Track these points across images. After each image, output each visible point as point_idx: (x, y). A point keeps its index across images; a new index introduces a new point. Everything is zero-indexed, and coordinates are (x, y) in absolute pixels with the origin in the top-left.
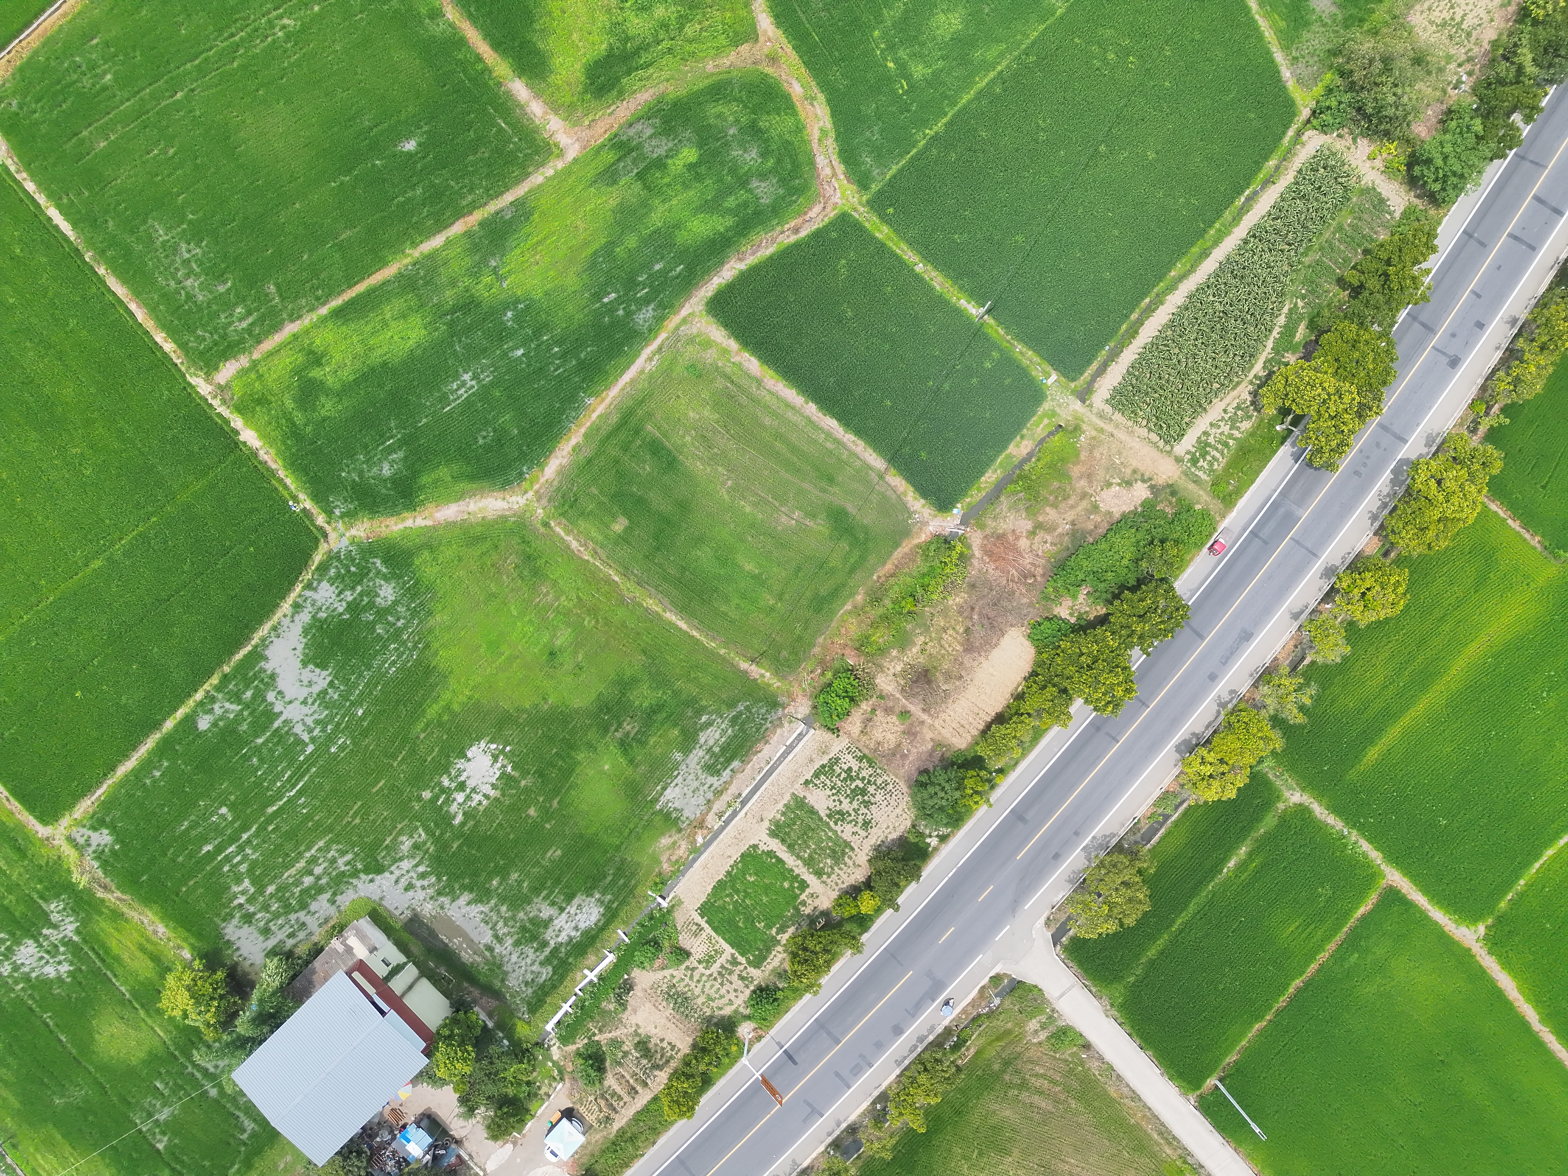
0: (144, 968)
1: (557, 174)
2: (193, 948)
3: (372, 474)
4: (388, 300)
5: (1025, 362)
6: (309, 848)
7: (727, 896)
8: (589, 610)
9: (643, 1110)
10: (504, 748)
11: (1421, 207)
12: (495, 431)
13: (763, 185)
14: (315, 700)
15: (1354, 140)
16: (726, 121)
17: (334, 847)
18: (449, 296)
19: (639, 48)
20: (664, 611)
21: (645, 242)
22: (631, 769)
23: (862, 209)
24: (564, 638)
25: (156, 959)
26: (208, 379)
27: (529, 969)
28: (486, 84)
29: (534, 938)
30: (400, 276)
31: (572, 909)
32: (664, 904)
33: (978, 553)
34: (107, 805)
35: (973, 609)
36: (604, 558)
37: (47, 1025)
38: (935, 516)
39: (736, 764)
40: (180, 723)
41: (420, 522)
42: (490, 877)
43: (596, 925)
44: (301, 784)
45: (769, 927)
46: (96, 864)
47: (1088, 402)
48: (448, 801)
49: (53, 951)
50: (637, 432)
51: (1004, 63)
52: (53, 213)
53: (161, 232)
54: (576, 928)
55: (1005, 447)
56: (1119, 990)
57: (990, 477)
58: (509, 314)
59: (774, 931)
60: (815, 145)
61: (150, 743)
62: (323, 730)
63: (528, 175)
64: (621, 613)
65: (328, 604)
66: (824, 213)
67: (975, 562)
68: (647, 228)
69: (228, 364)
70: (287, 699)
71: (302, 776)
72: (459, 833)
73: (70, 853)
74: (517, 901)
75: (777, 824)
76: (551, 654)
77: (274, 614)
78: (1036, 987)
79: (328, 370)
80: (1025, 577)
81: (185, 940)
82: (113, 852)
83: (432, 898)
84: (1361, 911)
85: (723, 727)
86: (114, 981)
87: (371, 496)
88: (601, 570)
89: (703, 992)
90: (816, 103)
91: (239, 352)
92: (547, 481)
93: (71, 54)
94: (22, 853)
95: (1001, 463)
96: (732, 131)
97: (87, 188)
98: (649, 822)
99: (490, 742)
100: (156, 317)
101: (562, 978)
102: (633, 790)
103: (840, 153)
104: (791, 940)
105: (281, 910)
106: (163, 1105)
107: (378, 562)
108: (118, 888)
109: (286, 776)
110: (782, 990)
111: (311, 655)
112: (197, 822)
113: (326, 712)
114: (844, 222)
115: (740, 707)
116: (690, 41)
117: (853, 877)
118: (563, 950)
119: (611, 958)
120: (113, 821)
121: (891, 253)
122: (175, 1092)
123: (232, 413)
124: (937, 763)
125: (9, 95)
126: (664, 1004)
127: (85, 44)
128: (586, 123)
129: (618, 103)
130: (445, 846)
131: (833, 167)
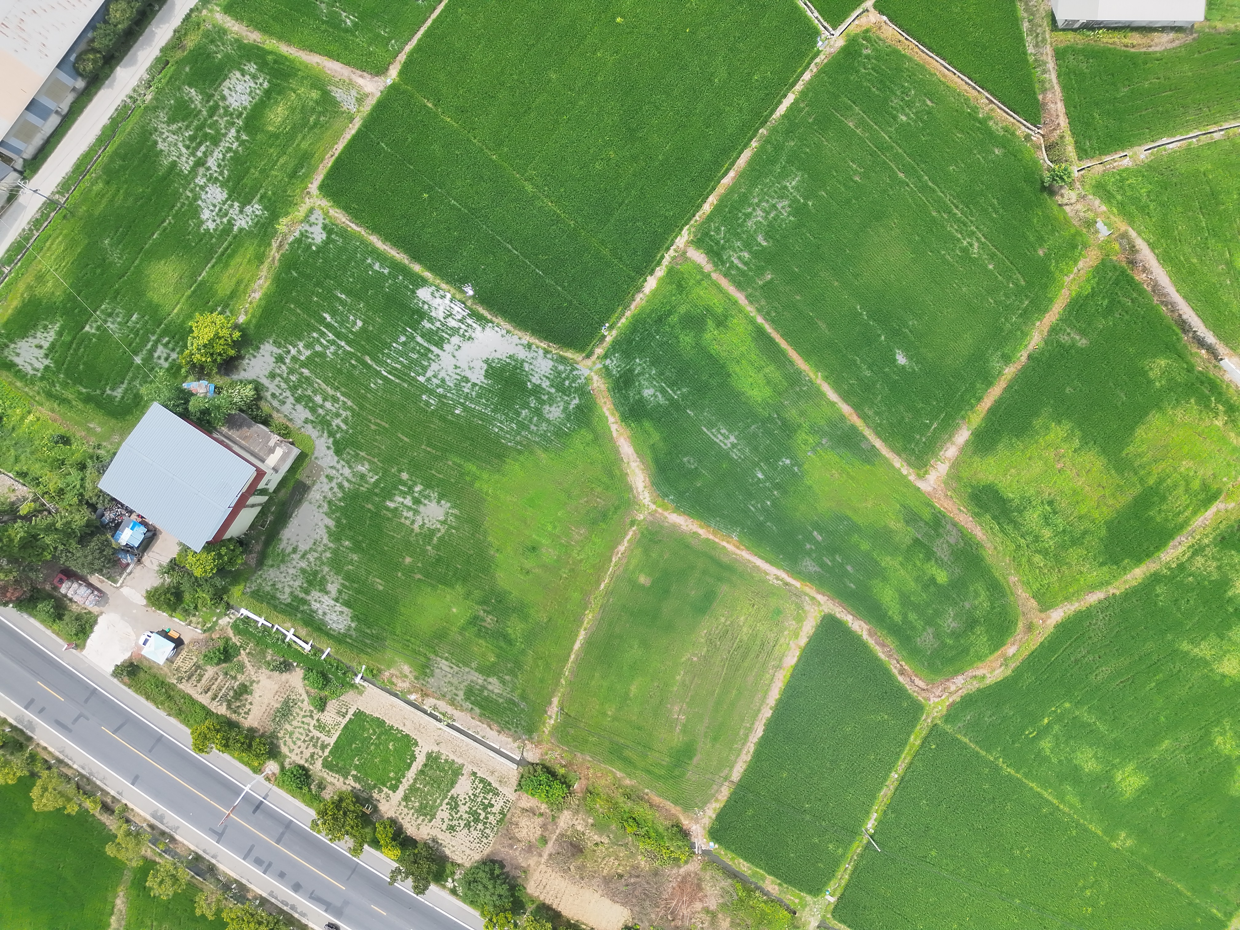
0: (224, 287)
1: (905, 477)
2: (249, 323)
3: (642, 382)
4: (778, 368)
5: (839, 874)
6: (343, 394)
7: (374, 730)
8: (573, 570)
9: (193, 700)
10: (454, 528)
12: (696, 468)
13: (931, 637)
14: (459, 375)
16: (975, 598)
17: (349, 413)
18: (792, 414)
19: (1015, 522)
20: (585, 629)
21: (867, 556)
22: (457, 630)
23: (929, 721)
24: (549, 554)
25: (233, 295)
26: (690, 242)
27: (286, 584)
28: (961, 408)
29: (310, 583)
30: (799, 372)
31: (339, 607)
32: (358, 680)
33: (682, 871)
34: (344, 233)
35: (638, 877)
36: (617, 573)
37: (164, 221)
38: (704, 828)
39: (477, 710)
40: (419, 275)
41: (614, 428)
42: (351, 539)
43: (331, 628)
44: (392, 378)
45: (357, 768)
46: (297, 234)
48: (404, 494)
49: (222, 214)
50: (720, 579)
51: (1067, 810)
52: (790, 98)
53: (794, 183)
54: (325, 614)
55: (769, 874)
57: (744, 866)
59: (354, 772)
60: (970, 673)
61: (401, 257)
62: (438, 386)
63: (899, 455)
64: (576, 595)
65: (536, 369)
66: (920, 691)
67: (675, 871)
68: (878, 555)
69: (703, 256)
70: (456, 353)
71: (398, 377)
72: (379, 507)
73: (301, 212)
74: (337, 564)
75: (437, 758)
76: (534, 549)
77: (519, 330)
79: (715, 333)
80: (672, 913)
81: (253, 316)
82: (309, 246)
83: (325, 497)
85: (504, 694)
86: (209, 265)
87: (625, 385)
88: (606, 573)
89: (295, 728)
90: (1003, 667)
91: (714, 262)
92: (666, 518)
93: (915, 87)
94: (293, 175)
95: (757, 872)
96: (967, 605)
97: (815, 119)
98: (419, 653)
99: (456, 516)
100: (727, 194)
101: (283, 612)
102: (440, 635)
103: (968, 695)
104: (350, 788)
105: (291, 384)
106: (119, 324)
107: (576, 401)
108: (282, 255)
109: (397, 365)
110: (310, 790)
111: (494, 365)
112: (346, 305)
113: (452, 385)
114: (916, 709)
115: (523, 705)
116: (1029, 561)
117: (408, 825)
118: (306, 607)
119: (308, 647)
120: (334, 241)
121: (901, 752)
122: (132, 330)
123: (666, 266)
124: (511, 874)
125: (873, 45)
126: (280, 699)
127: (925, 95)
128: (949, 493)
129: (969, 514)
130: (367, 499)
131: (957, 691)
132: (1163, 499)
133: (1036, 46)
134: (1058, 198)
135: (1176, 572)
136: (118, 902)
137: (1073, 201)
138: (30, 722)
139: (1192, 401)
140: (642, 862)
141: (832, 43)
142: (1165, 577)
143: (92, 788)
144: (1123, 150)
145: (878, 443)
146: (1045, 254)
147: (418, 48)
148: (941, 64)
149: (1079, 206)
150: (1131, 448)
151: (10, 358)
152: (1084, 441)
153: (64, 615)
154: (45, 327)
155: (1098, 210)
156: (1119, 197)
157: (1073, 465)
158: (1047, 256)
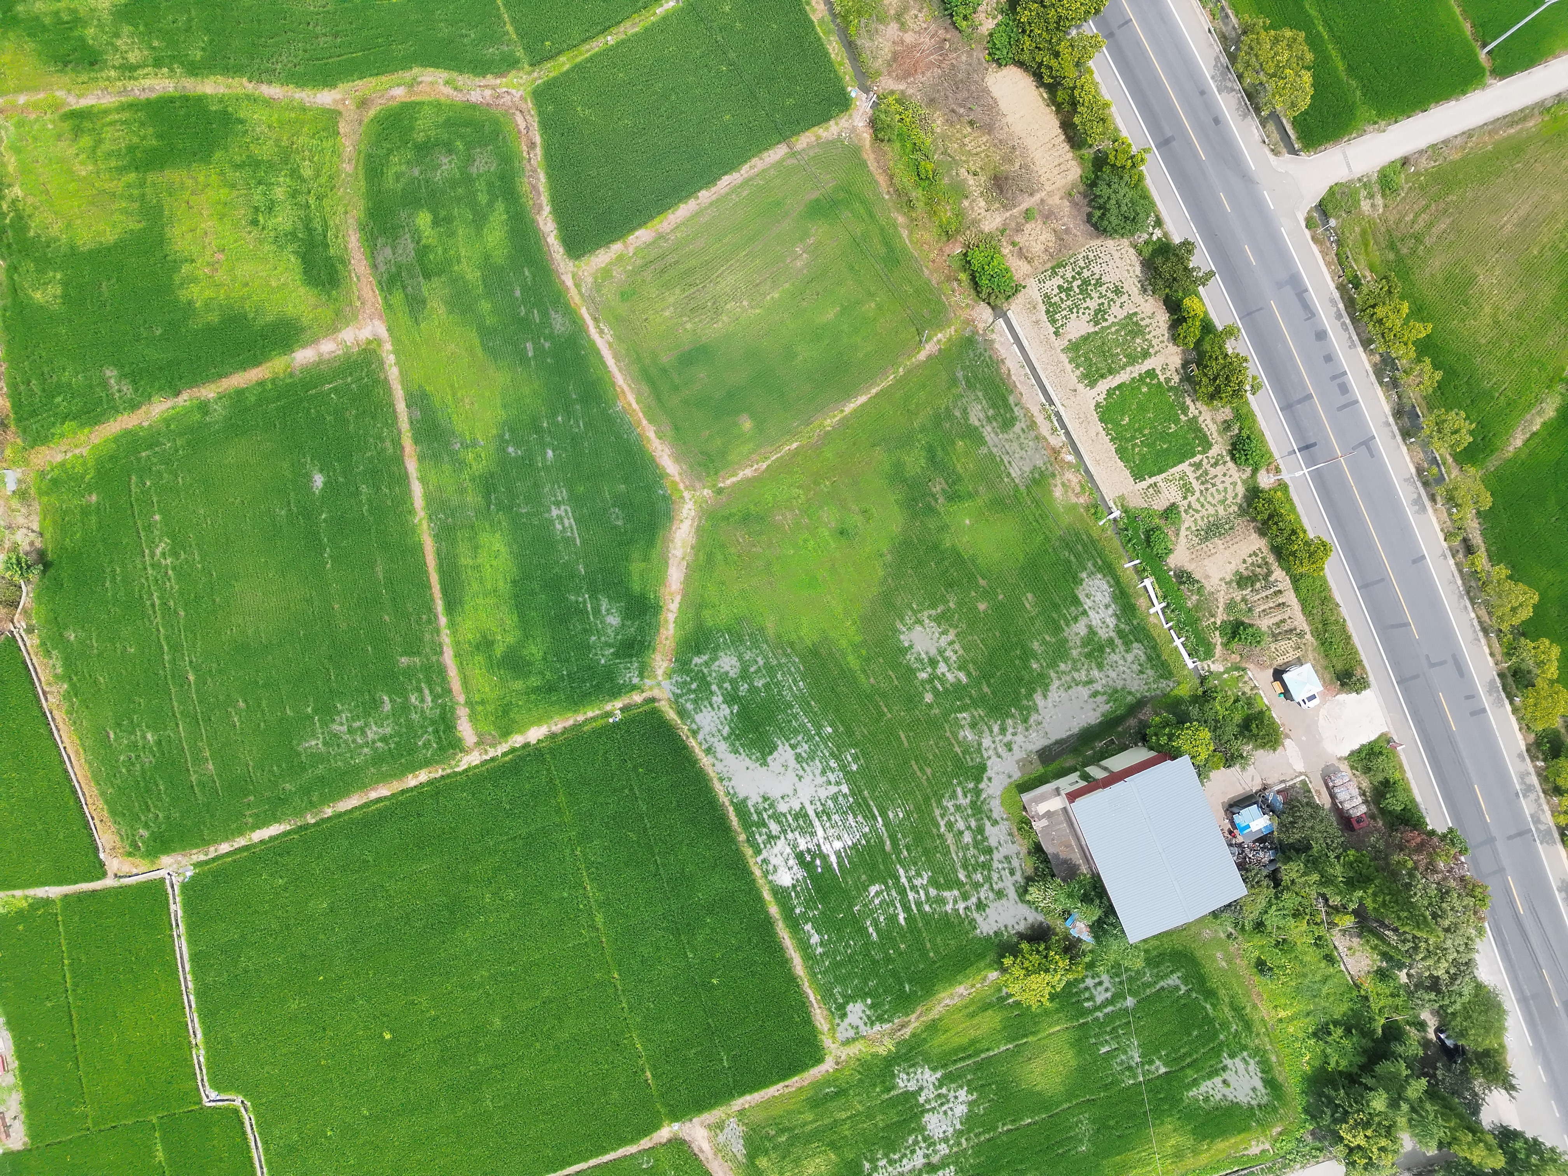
0: (991, 1021)
1: (396, 352)
2: (990, 966)
3: (613, 635)
4: (455, 556)
6: (938, 826)
7: (1133, 449)
9: (1302, 605)
10: (912, 609)
12: (614, 506)
13: (478, 162)
14: (802, 767)
16: (403, 174)
17: (945, 802)
18: (473, 498)
19: (307, 227)
20: (842, 411)
21: (489, 294)
22: (978, 500)
23: (535, 74)
24: (830, 516)
25: (985, 1007)
26: (466, 751)
27: (1128, 664)
28: (288, 386)
29: (1101, 649)
30: (437, 537)
31: (1087, 604)
32: (1117, 514)
33: (902, 87)
34: (827, 995)
35: (953, 111)
36: (769, 449)
37: (1009, 1131)
38: (850, 116)
39: (1011, 400)
41: (674, 606)
42: (1026, 667)
43: (1111, 587)
44: (875, 810)
45: (1177, 421)
46: (877, 1027)
48: (942, 679)
49: (943, 1099)
50: (665, 372)
52: (257, 836)
53: (313, 743)
54: (1107, 607)
55: (812, 22)
56: (1364, 111)
57: (834, 48)
58: (511, 449)
59: (1182, 417)
60: (459, 97)
61: (783, 932)
62: (833, 770)
63: (386, 380)
64: (829, 454)
65: (718, 721)
66: (526, 113)
67: (910, 91)
68: (477, 287)
69: (460, 728)
70: (791, 793)
71: (868, 806)
72: (976, 682)
73: (859, 1048)
74: (1060, 651)
75: (1085, 376)
76: (842, 532)
77: (708, 775)
78: (1331, 188)
79: (500, 637)
80: (942, 48)
81: (979, 970)
82: (872, 1006)
83: (1027, 729)
85: (972, 398)
86: (992, 1054)
87: (633, 643)
88: (782, 457)
89: (1215, 505)
90: (419, 79)
91: (453, 714)
92: (680, 474)
93: (117, 761)
94: (841, 1093)
95: (824, 33)
96: (416, 172)
97: (246, 796)
98: (1034, 500)
99: (902, 620)
100: (391, 776)
101: (1149, 637)
102: (999, 504)
103: (477, 75)
104: (1198, 404)
105: (986, 873)
106: (1125, 1053)
108: (907, 1015)
109: (862, 820)
110: (1241, 429)
111: (759, 755)
112: (874, 919)
114: (542, 95)
115: (960, 375)
116: (318, 176)
117: (1162, 324)
118: (1123, 626)
119: (1147, 582)
120: (844, 996)
121: (587, 60)
122: (1117, 1037)
123: (506, 742)
124: (1086, 201)
125: (133, 836)
126: (1211, 546)
127: (111, 746)
128: (358, 304)
129: (351, 267)
130: (983, 699)
131: (486, 86)
132: (131, 149)
134: (38, 544)
135: (167, 61)
136: (1519, 443)
137: (25, 531)
138: (1490, 692)
139: (32, 233)
140: (938, 123)
141: (175, 866)
142: (182, 64)
143: (1469, 581)
145: (401, 407)
146: (90, 494)
147: (622, 1141)
148: (72, 766)
149: (21, 520)
150: (131, 226)
151: (1264, 1091)
152: (176, 266)
153: (1381, 783)
154: (1206, 1099)
157: (204, 247)
158: (90, 490)
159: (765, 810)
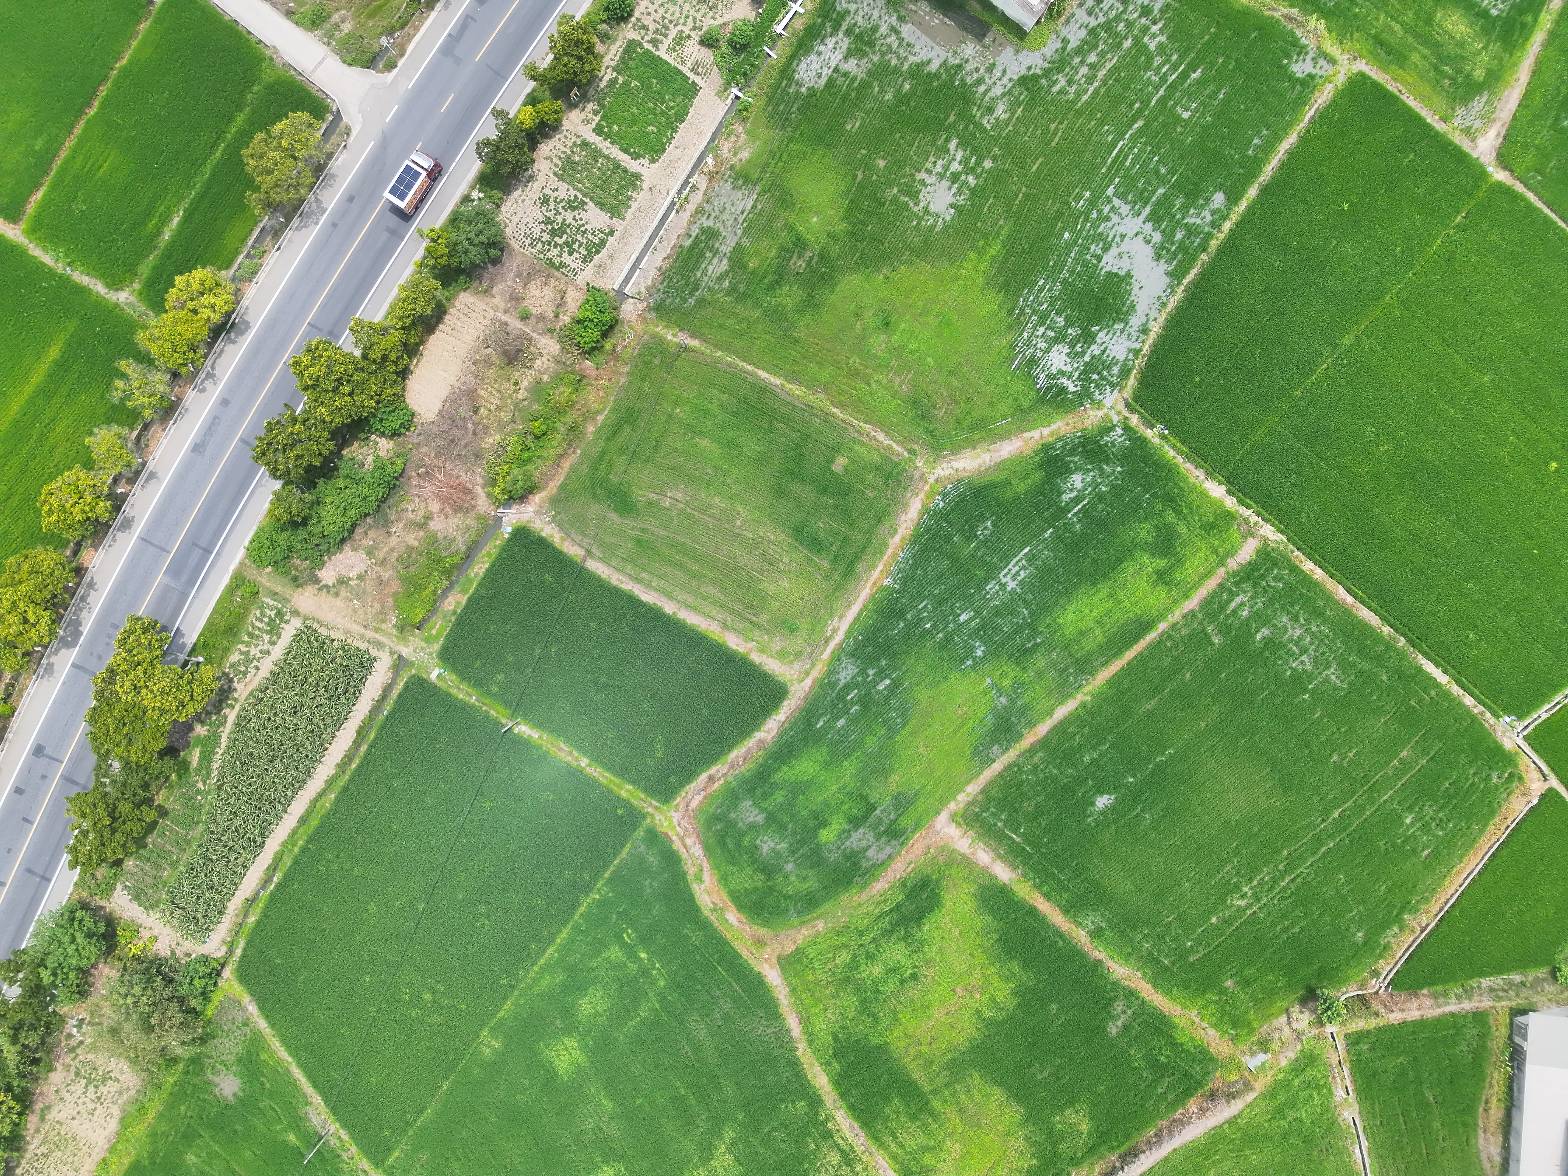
1: (953, 796)
3: (1091, 474)
4: (1100, 646)
5: (464, 686)
6: (1097, 91)
7: (673, 108)
8: (857, 374)
10: (919, 223)
11: (97, 898)
12: (976, 537)
13: (752, 819)
14: (1113, 240)
15: (173, 952)
16: (799, 877)
17: (1071, 96)
18: (1041, 662)
19: (892, 931)
20: (782, 385)
21: (858, 744)
22: (791, 221)
23: (650, 810)
24: (878, 343)
26: (1265, 541)
28: (1036, 872)
29: (859, 37)
30: (1092, 673)
31: (826, 72)
32: (735, 91)
33: (479, 490)
34: (1302, 101)
35: (474, 434)
36: (851, 430)
38: (529, 522)
39: (688, 243)
40: (1242, 196)
41: (1036, 434)
42: (913, 92)
43: (800, 61)
44: (1114, 154)
45: (626, 83)
46: (1304, 41)
47: (395, 656)
48: (965, 162)
50: (836, 557)
51: (532, 974)
52: (1442, 679)
53: (1333, 677)
55: (470, 599)
56: (268, 76)
57: (479, 568)
58: (979, 653)
59: (621, 80)
60: (706, 865)
61: (1268, 172)
62: (1100, 212)
63: (982, 791)
64: (825, 375)
66: (687, 800)
67: (479, 480)
68: (857, 758)
69: (1248, 558)
70: (1140, 237)
71: (1114, 162)
72: (950, 130)
73: (1331, 47)
74: (882, 72)
75: (634, 187)
76: (887, 324)
77: (1166, 319)
78: (350, 65)
79: (1150, 569)
80: (427, 473)
82: (1288, 56)
83: (967, 61)
84: (40, 194)
85: (706, 279)
87: (1088, 451)
88: (851, 416)
89: (680, 7)
90: (711, 906)
91: (1239, 572)
92: (917, 495)
93: (1447, 835)
94: (1379, 42)
95: (472, 583)
96: (789, 867)
97: (1413, 707)
98: (764, 171)
99: (934, 226)
100: (1324, 593)
102: (785, 200)
103: (679, 860)
104: (601, 74)
105: (1114, 24)
107: (1072, 388)
108: (1278, 21)
109: (1129, 160)
110: (602, 22)
111: (1123, 285)
112: (1210, 100)
113: (1100, 230)
114: (665, 794)
115: (692, 301)
116: (843, 946)
117: (551, 146)
118: (829, 30)
119: (779, 29)
120: (1293, 87)
121: (614, 772)
123: (1237, 511)
124: (485, 273)
125: (1502, 784)
127: (1436, 848)
128: (932, 850)
129: (904, 875)
130: (960, 116)
131: (685, 847)
132: (913, 1117)
133: (1491, 990)
134: (1297, 1008)
135: (822, 1128)
137: (1294, 1025)
139: (1034, 1162)
141: (1508, 734)
142: (816, 1114)
144: (1355, 1090)
146: (1227, 988)
147: (1530, 209)
148: (1473, 871)
149: (1287, 1031)
150: (978, 1081)
152: (990, 1023)
155: (1282, 1055)
156: (1296, 1083)
157: (960, 1008)
158: (1223, 991)
159: (1167, 252)
